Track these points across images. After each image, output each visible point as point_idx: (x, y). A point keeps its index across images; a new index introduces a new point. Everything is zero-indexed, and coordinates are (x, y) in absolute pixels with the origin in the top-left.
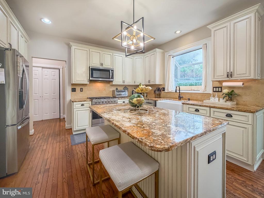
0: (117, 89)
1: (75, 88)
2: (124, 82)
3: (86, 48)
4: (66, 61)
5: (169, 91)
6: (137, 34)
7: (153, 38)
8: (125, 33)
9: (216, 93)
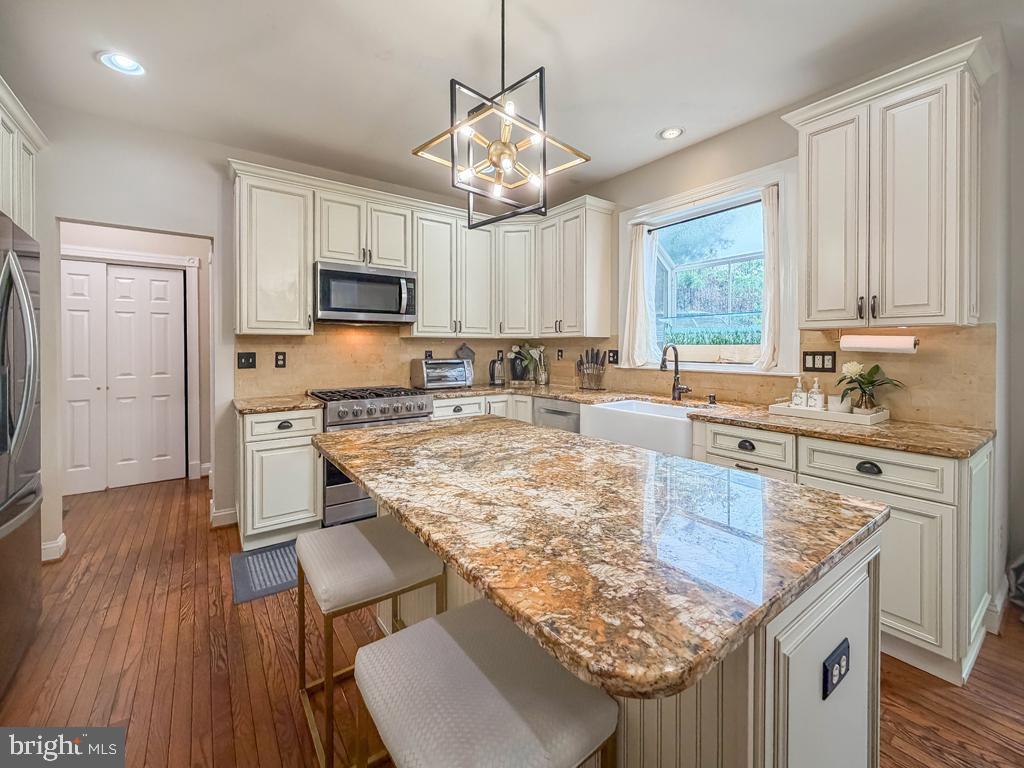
0: (429, 355)
1: (254, 354)
2: (457, 326)
3: (301, 184)
4: (212, 239)
5: (634, 363)
6: (518, 136)
7: (581, 157)
8: (466, 130)
9: (816, 377)
